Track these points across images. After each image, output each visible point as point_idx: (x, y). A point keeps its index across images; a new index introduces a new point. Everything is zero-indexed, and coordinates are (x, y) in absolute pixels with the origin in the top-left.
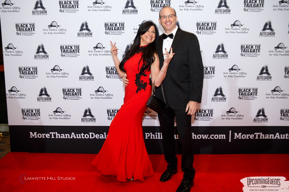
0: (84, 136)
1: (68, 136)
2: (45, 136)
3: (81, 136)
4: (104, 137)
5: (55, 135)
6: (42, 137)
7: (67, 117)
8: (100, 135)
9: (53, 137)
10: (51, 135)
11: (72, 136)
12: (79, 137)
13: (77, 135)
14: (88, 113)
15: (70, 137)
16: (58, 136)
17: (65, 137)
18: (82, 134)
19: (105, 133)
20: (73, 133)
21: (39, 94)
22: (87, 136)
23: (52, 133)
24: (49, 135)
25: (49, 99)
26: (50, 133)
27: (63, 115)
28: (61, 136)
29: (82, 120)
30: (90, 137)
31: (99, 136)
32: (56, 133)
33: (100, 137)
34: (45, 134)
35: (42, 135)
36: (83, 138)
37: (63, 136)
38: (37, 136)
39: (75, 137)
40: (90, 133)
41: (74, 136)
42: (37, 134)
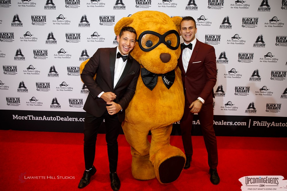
0: (52, 119)
1: (40, 118)
2: (24, 118)
3: (50, 118)
4: (67, 120)
5: (31, 118)
6: (22, 118)
7: (40, 104)
8: (65, 118)
9: (30, 119)
10: (28, 117)
11: (44, 118)
12: (49, 119)
13: (47, 118)
14: (55, 101)
15: (42, 119)
16: (33, 118)
17: (39, 119)
18: (51, 117)
19: (68, 117)
20: (44, 116)
21: (19, 87)
22: (55, 119)
23: (29, 116)
24: (27, 118)
25: (26, 90)
26: (28, 116)
27: (36, 102)
28: (35, 118)
29: (51, 106)
30: (57, 119)
31: (63, 119)
32: (32, 116)
33: (65, 120)
34: (24, 117)
35: (22, 117)
36: (52, 120)
37: (37, 119)
38: (18, 118)
39: (46, 120)
40: (57, 117)
41: (45, 118)
42: (18, 117)
